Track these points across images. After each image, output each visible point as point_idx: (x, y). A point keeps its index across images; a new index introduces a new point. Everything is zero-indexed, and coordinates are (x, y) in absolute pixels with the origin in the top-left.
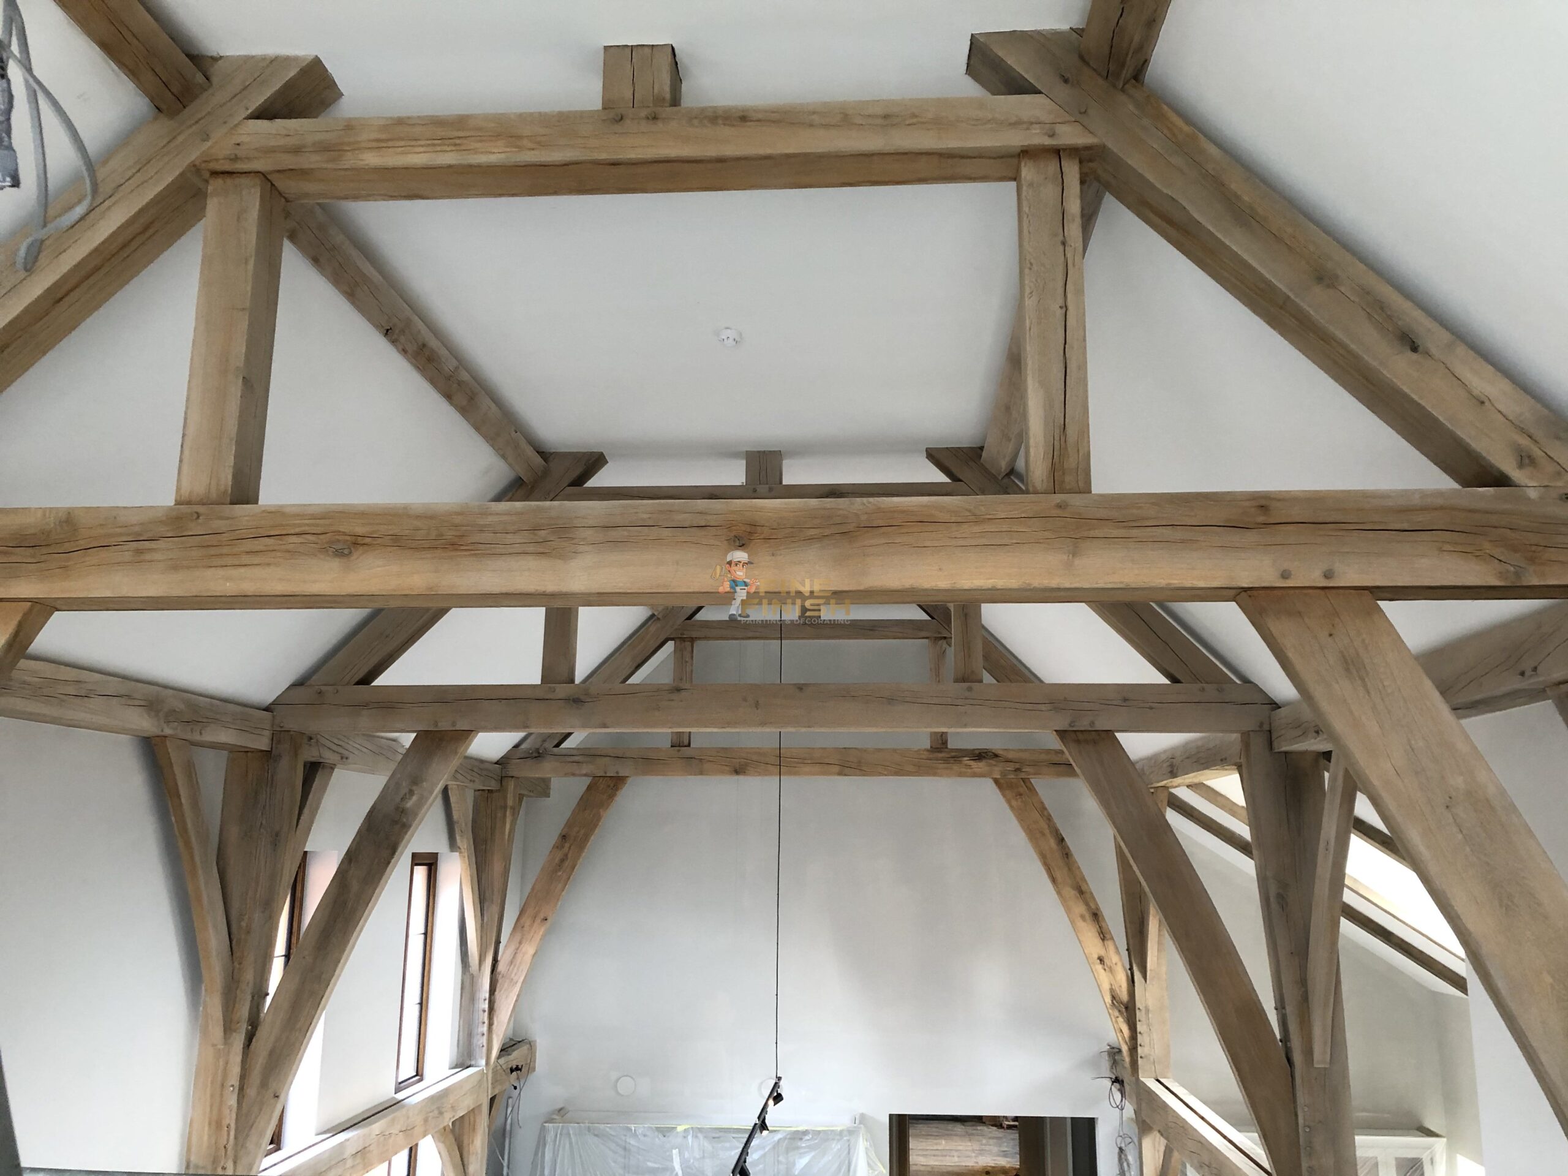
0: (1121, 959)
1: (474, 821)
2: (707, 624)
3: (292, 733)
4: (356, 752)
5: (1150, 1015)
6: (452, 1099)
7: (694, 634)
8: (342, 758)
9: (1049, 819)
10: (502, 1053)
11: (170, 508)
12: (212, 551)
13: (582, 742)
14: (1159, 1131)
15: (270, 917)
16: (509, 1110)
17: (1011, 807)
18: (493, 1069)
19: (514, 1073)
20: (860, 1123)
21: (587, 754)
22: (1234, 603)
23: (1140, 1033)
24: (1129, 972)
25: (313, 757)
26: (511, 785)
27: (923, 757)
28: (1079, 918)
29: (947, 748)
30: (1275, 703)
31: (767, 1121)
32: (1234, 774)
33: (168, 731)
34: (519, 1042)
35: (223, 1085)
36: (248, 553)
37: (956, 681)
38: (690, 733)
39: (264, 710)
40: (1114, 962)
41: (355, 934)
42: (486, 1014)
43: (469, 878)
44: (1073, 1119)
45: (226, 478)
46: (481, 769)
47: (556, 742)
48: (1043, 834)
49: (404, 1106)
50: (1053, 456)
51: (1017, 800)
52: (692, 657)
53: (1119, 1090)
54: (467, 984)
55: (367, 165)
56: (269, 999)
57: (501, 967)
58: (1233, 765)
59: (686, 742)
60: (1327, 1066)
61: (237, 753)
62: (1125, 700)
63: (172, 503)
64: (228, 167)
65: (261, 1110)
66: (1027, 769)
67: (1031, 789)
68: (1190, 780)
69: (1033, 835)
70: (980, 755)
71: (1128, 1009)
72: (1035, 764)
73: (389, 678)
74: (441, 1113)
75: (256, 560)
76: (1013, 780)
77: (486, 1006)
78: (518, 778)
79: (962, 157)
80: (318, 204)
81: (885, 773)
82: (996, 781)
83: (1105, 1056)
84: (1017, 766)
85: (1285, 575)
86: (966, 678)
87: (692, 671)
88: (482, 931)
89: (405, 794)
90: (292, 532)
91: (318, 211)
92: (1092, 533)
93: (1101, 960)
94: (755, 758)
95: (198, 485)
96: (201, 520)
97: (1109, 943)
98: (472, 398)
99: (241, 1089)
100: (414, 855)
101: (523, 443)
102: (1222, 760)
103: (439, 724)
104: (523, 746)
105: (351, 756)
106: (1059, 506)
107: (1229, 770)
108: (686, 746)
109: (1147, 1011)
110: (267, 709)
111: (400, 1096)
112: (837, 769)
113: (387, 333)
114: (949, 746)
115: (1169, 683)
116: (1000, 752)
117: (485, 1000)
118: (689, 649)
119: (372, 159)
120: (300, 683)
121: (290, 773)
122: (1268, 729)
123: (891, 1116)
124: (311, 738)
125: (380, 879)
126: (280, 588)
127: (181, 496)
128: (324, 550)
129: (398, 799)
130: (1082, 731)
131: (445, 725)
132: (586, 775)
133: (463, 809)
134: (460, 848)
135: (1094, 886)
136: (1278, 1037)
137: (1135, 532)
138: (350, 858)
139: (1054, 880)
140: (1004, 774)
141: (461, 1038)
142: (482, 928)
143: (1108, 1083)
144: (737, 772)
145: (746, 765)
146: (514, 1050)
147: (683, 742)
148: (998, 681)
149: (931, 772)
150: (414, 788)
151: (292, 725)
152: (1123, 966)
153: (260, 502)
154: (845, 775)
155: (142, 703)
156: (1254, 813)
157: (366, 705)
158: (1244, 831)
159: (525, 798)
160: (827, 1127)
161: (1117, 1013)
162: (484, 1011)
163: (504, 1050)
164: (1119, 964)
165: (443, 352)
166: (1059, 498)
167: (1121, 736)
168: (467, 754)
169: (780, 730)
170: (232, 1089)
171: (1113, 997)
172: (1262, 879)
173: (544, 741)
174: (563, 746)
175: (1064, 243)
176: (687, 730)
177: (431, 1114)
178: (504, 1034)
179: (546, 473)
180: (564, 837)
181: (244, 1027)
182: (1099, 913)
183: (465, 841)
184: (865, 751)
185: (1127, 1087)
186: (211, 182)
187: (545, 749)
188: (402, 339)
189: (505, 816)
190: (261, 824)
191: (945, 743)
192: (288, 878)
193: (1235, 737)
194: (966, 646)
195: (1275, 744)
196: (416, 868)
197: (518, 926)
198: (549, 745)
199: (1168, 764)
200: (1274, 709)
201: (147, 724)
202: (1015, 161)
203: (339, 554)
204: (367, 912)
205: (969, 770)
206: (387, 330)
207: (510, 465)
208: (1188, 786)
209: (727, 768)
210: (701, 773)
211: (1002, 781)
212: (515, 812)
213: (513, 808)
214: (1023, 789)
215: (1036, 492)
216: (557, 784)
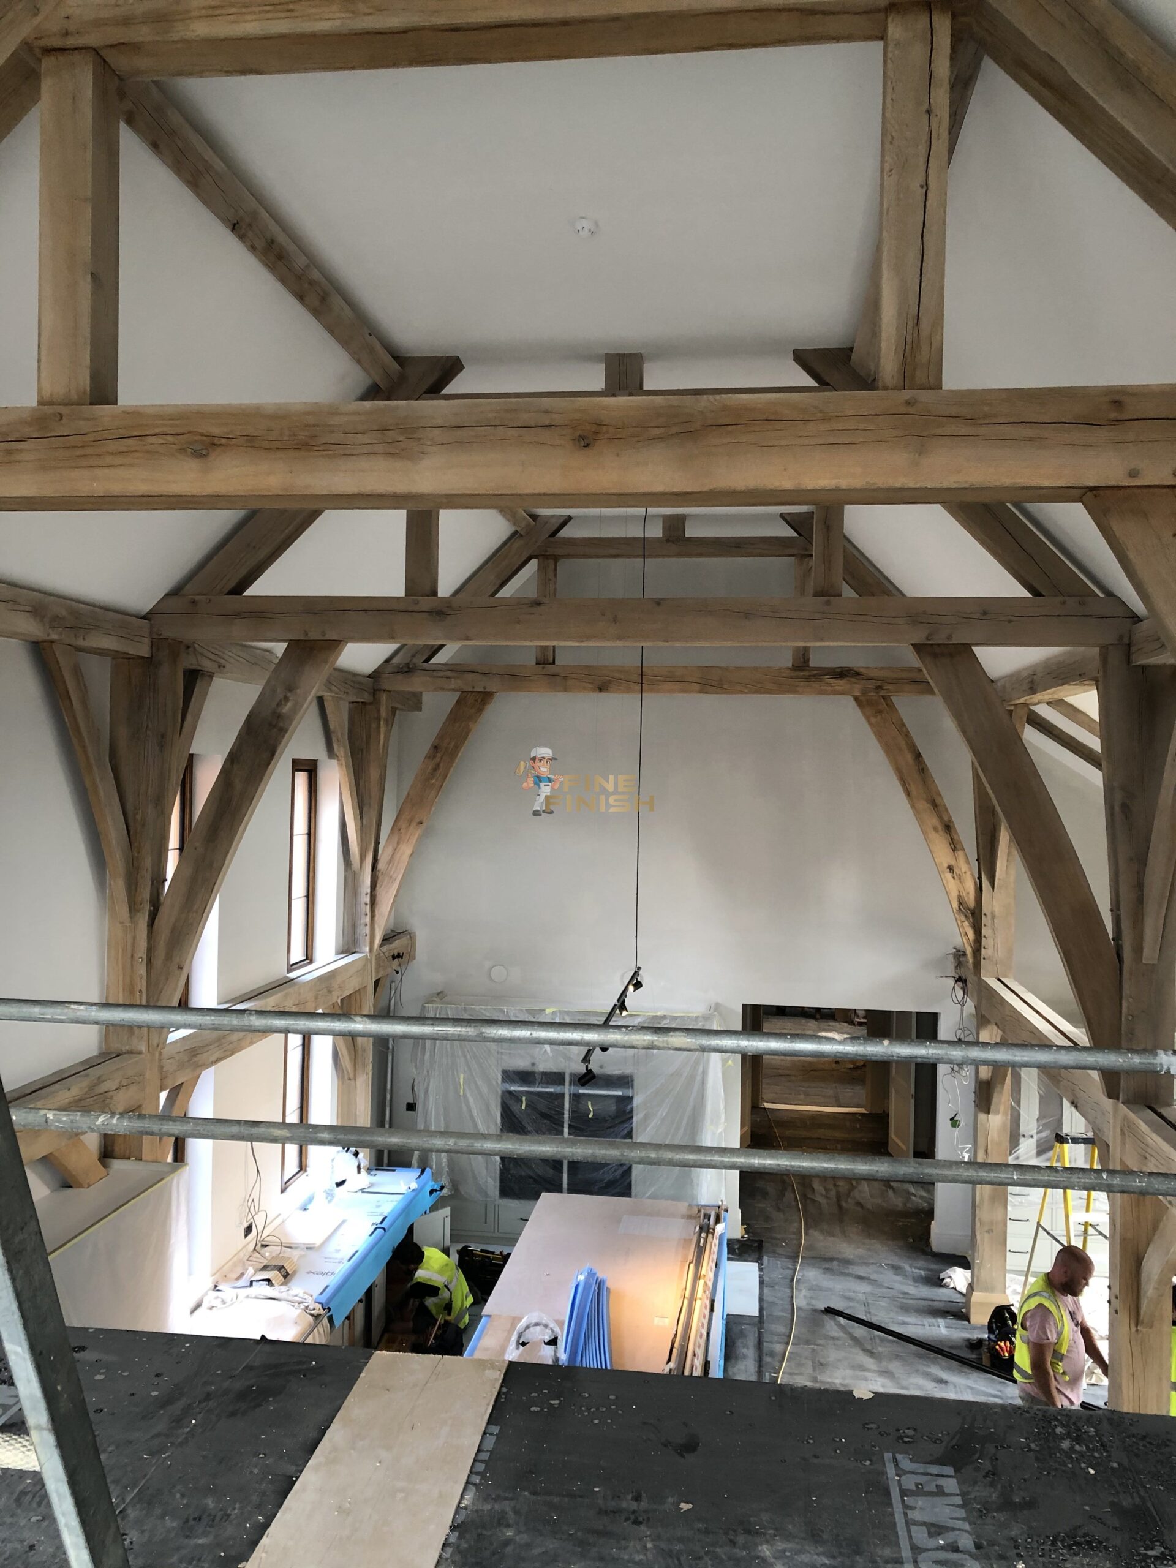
0: (970, 869)
1: (350, 731)
2: (571, 542)
3: (170, 641)
4: (232, 660)
5: (995, 921)
6: (339, 979)
7: (559, 552)
8: (219, 667)
9: (907, 735)
10: (385, 942)
11: (33, 408)
12: (79, 452)
13: (452, 657)
14: (996, 1024)
15: (162, 813)
16: (393, 992)
17: (870, 724)
18: (376, 956)
19: (396, 960)
20: (715, 1011)
21: (456, 670)
22: (1080, 505)
23: (985, 937)
24: (978, 881)
25: (192, 664)
26: (384, 698)
27: (784, 675)
28: (932, 830)
29: (808, 666)
30: (1138, 617)
31: (626, 1004)
32: (1091, 690)
33: (54, 636)
34: (400, 933)
35: (132, 956)
36: (113, 454)
37: (815, 596)
38: (554, 646)
39: (142, 618)
40: (963, 871)
41: (241, 828)
42: (368, 907)
43: (348, 784)
44: (918, 1013)
45: (84, 380)
46: (354, 682)
47: (424, 658)
48: (901, 750)
49: (295, 984)
50: (905, 350)
51: (876, 717)
52: (555, 575)
53: (962, 988)
54: (350, 881)
55: (199, 35)
56: (167, 884)
57: (381, 865)
58: (1091, 680)
59: (551, 660)
60: (1155, 962)
61: (121, 659)
62: (985, 613)
63: (35, 404)
64: (57, 43)
65: (167, 979)
66: (890, 687)
67: (891, 706)
68: (1050, 697)
69: (890, 750)
70: (842, 674)
71: (975, 915)
72: (897, 682)
73: (260, 588)
74: (330, 992)
75: (118, 460)
76: (873, 698)
77: (368, 899)
78: (389, 691)
79: (824, 13)
80: (153, 82)
81: (746, 691)
82: (856, 699)
83: (951, 958)
84: (879, 684)
85: (1133, 474)
86: (826, 592)
87: (555, 589)
88: (361, 833)
89: (281, 701)
90: (152, 432)
91: (154, 90)
92: (939, 431)
93: (951, 869)
94: (617, 675)
95: (58, 387)
96: (64, 421)
97: (960, 854)
98: (324, 298)
99: (149, 962)
100: (294, 761)
101: (378, 347)
102: (1080, 675)
103: (310, 634)
104: (395, 661)
105: (228, 666)
106: (908, 403)
107: (1088, 685)
108: (550, 664)
109: (993, 916)
110: (144, 617)
111: (292, 975)
112: (697, 687)
113: (234, 227)
114: (811, 665)
115: (1030, 596)
116: (861, 670)
117: (367, 894)
118: (552, 567)
119: (201, 29)
120: (175, 593)
121: (171, 680)
122: (1127, 642)
123: (744, 1006)
124: (188, 647)
125: (261, 779)
126: (142, 488)
127: (43, 398)
128: (182, 450)
129: (274, 705)
130: (938, 644)
131: (314, 635)
132: (454, 690)
133: (339, 719)
134: (336, 755)
135: (948, 799)
136: (1111, 936)
137: (983, 430)
138: (233, 758)
139: (908, 793)
140: (864, 692)
141: (346, 928)
142: (362, 830)
143: (951, 982)
144: (600, 689)
145: (610, 682)
146: (395, 940)
147: (548, 660)
148: (860, 596)
149: (793, 690)
150: (289, 694)
151: (169, 633)
152: (973, 875)
153: (119, 403)
154: (706, 693)
155: (27, 608)
156: (1106, 727)
157: (238, 615)
158: (1094, 743)
159: (397, 712)
160: (684, 1013)
161: (963, 918)
162: (366, 904)
163: (386, 940)
164: (968, 873)
165: (292, 248)
166: (907, 394)
167: (976, 650)
168: (336, 666)
169: (642, 645)
170: (140, 960)
171: (960, 903)
172: (1109, 789)
173: (413, 656)
174: (432, 661)
175: (929, 112)
176: (554, 643)
177: (321, 992)
178: (385, 926)
179: (402, 378)
180: (436, 748)
181: (147, 908)
182: (951, 825)
183: (342, 749)
184: (726, 669)
185: (969, 985)
186: (43, 61)
187: (415, 664)
188: (250, 234)
189: (379, 727)
190: (147, 726)
191: (806, 661)
192: (176, 777)
193: (1097, 650)
194: (827, 560)
195: (1134, 657)
196: (297, 773)
197: (395, 828)
198: (419, 661)
199: (1030, 680)
200: (1135, 623)
201: (33, 628)
202: (882, 15)
203: (199, 455)
204: (250, 809)
205: (830, 688)
206: (235, 225)
207: (365, 369)
208: (1047, 703)
209: (590, 686)
210: (565, 690)
211: (862, 698)
212: (390, 723)
213: (387, 721)
214: (883, 705)
215: (886, 388)
216: (429, 699)
